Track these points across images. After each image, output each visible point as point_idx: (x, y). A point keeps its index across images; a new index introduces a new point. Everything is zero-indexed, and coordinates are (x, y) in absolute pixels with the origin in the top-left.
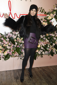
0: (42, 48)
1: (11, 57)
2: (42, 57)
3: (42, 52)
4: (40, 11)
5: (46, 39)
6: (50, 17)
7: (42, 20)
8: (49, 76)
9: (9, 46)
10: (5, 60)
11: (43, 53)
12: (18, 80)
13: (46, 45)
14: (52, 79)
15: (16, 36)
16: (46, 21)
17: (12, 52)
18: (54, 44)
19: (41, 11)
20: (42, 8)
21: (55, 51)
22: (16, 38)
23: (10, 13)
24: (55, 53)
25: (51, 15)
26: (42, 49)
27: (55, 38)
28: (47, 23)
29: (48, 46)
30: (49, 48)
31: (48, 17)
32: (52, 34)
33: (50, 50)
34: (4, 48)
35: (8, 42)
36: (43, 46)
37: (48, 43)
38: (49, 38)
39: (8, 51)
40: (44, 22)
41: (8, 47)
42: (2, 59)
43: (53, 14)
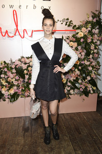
0: (69, 84)
1: (20, 98)
2: (69, 98)
3: (69, 90)
4: (66, 25)
5: (76, 70)
6: (80, 33)
7: (68, 39)
8: (77, 129)
9: (16, 80)
10: (11, 101)
11: (72, 92)
12: (26, 133)
13: (75, 79)
14: (80, 134)
15: (27, 65)
16: (74, 39)
17: (20, 89)
18: (89, 78)
19: (68, 24)
20: (68, 19)
21: (91, 89)
22: (26, 68)
23: (17, 29)
24: (92, 92)
25: (84, 29)
26: (69, 86)
27: (90, 68)
28: (76, 43)
29: (80, 81)
30: (81, 84)
31: (78, 33)
32: (86, 61)
33: (83, 87)
34: (9, 84)
35: (15, 74)
36: (70, 81)
37: (79, 76)
38: (80, 68)
39: (15, 88)
40: (71, 41)
41: (16, 83)
42: (7, 100)
43: (87, 28)
